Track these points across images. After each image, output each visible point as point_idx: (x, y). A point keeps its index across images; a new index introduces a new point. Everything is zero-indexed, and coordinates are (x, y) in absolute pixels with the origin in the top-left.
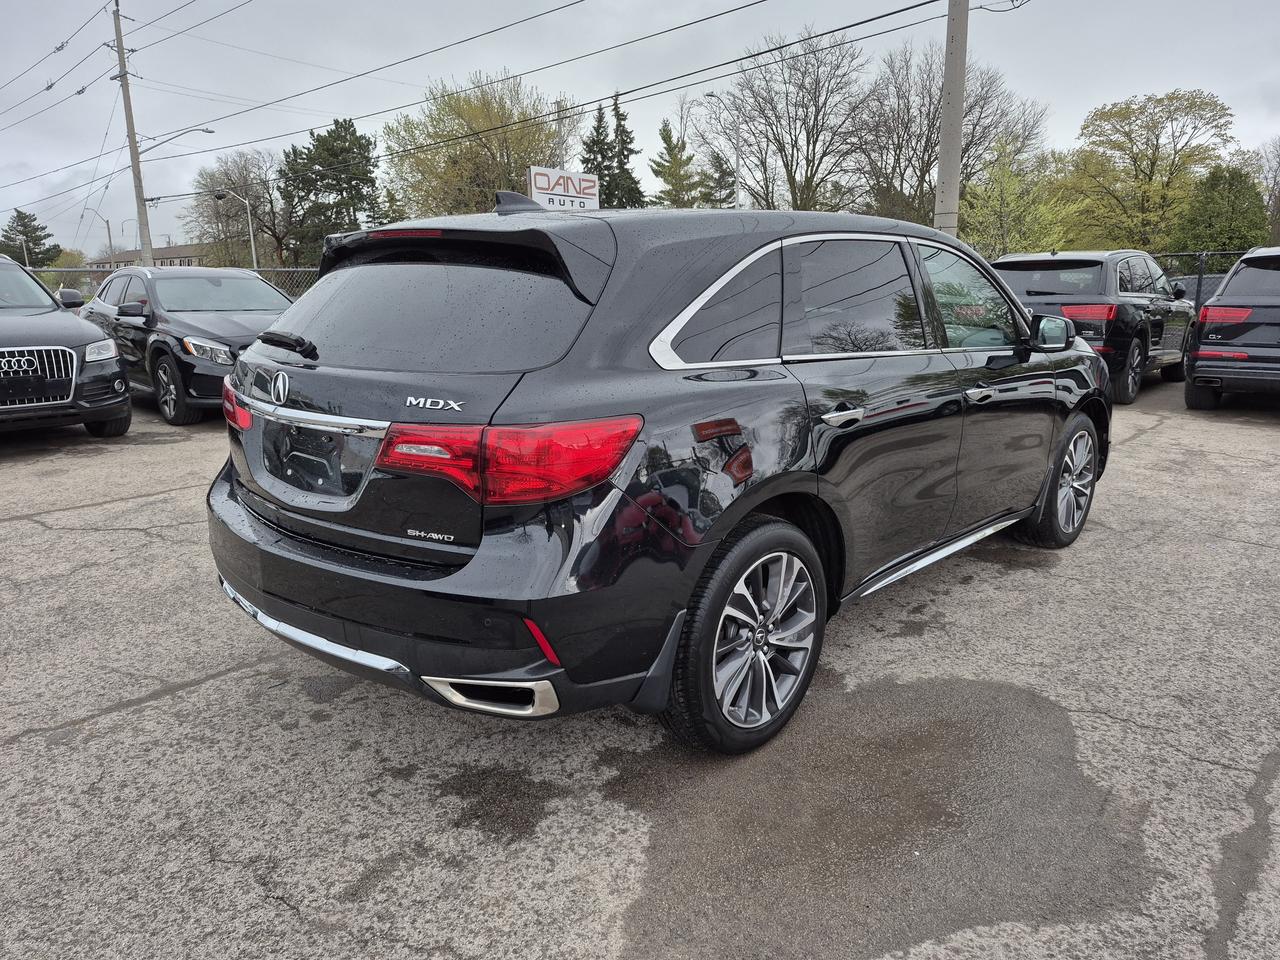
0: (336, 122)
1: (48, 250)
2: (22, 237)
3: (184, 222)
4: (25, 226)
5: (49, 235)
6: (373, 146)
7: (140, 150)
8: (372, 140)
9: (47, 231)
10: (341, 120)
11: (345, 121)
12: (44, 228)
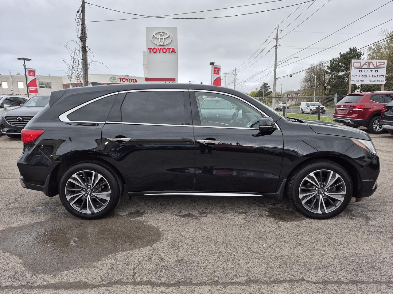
0: (350, 49)
1: (269, 92)
2: (264, 89)
3: (301, 83)
4: (265, 86)
5: (270, 88)
6: (362, 55)
7: (277, 65)
8: (362, 53)
9: (270, 87)
10: (352, 48)
11: (353, 48)
12: (269, 87)
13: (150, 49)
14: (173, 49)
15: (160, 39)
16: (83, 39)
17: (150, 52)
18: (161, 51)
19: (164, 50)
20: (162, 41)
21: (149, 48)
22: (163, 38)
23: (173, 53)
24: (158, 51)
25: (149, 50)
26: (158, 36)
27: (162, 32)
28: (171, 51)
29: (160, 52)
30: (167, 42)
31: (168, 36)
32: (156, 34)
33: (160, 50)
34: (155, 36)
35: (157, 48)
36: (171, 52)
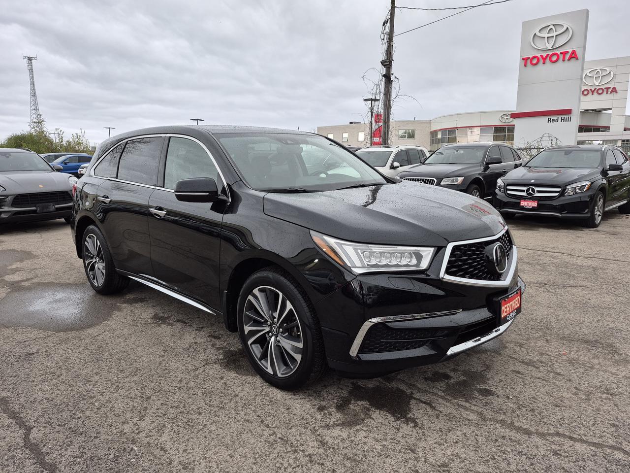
13: (525, 59)
14: (574, 52)
15: (548, 38)
16: (387, 63)
17: (525, 66)
18: (548, 60)
19: (552, 57)
20: (550, 42)
21: (523, 59)
22: (554, 34)
23: (573, 60)
24: (541, 61)
25: (524, 61)
26: (545, 34)
27: (554, 25)
28: (568, 56)
29: (544, 63)
30: (562, 41)
31: (565, 29)
32: (540, 31)
33: (544, 59)
34: (538, 34)
35: (539, 56)
36: (568, 60)
